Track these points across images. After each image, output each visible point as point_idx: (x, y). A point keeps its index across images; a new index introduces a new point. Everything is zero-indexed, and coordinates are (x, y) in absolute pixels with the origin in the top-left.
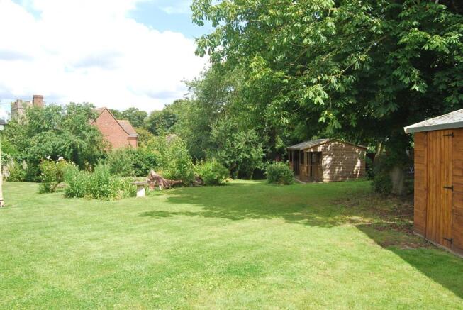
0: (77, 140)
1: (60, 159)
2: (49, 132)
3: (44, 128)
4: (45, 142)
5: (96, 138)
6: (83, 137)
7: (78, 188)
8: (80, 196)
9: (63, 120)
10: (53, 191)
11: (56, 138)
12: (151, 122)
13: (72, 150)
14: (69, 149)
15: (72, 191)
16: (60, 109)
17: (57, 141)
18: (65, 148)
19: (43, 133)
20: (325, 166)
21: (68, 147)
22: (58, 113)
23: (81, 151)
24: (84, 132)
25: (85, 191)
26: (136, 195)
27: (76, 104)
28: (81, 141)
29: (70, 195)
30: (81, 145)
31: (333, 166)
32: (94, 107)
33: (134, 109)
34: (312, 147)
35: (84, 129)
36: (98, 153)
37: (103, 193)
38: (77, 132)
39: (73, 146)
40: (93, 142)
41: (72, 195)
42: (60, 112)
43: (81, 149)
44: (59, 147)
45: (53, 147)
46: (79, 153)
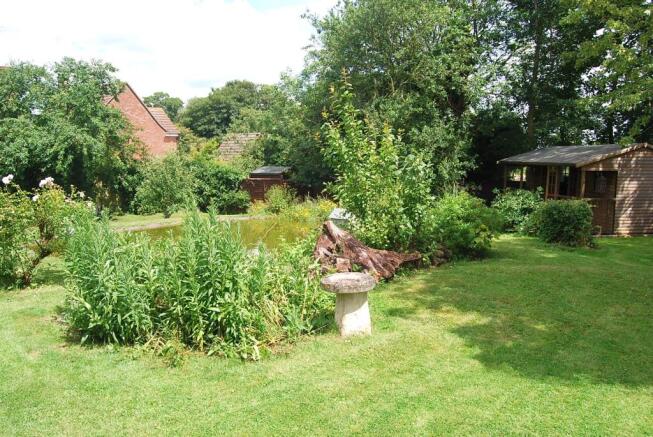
0: (82, 137)
1: (43, 183)
2: (21, 118)
3: (10, 111)
4: (12, 140)
5: (120, 134)
6: (94, 132)
7: (121, 306)
8: (129, 337)
9: (50, 93)
10: (25, 282)
11: (36, 133)
12: (189, 114)
13: (70, 157)
14: (65, 156)
15: (95, 319)
16: (43, 72)
17: (39, 138)
18: (56, 154)
19: (7, 120)
20: (622, 201)
21: (62, 152)
22: (37, 82)
23: (91, 158)
24: (95, 121)
25: (148, 320)
26: (338, 330)
27: (77, 61)
28: (90, 139)
29: (90, 333)
30: (90, 148)
31: (639, 200)
32: (113, 70)
33: (162, 95)
34: (601, 161)
35: (95, 114)
36: (120, 163)
37: (219, 329)
38: (81, 119)
39: (72, 149)
40: (113, 141)
41: (98, 337)
42: (43, 80)
43: (90, 156)
44: (43, 150)
45: (30, 151)
46: (87, 164)
